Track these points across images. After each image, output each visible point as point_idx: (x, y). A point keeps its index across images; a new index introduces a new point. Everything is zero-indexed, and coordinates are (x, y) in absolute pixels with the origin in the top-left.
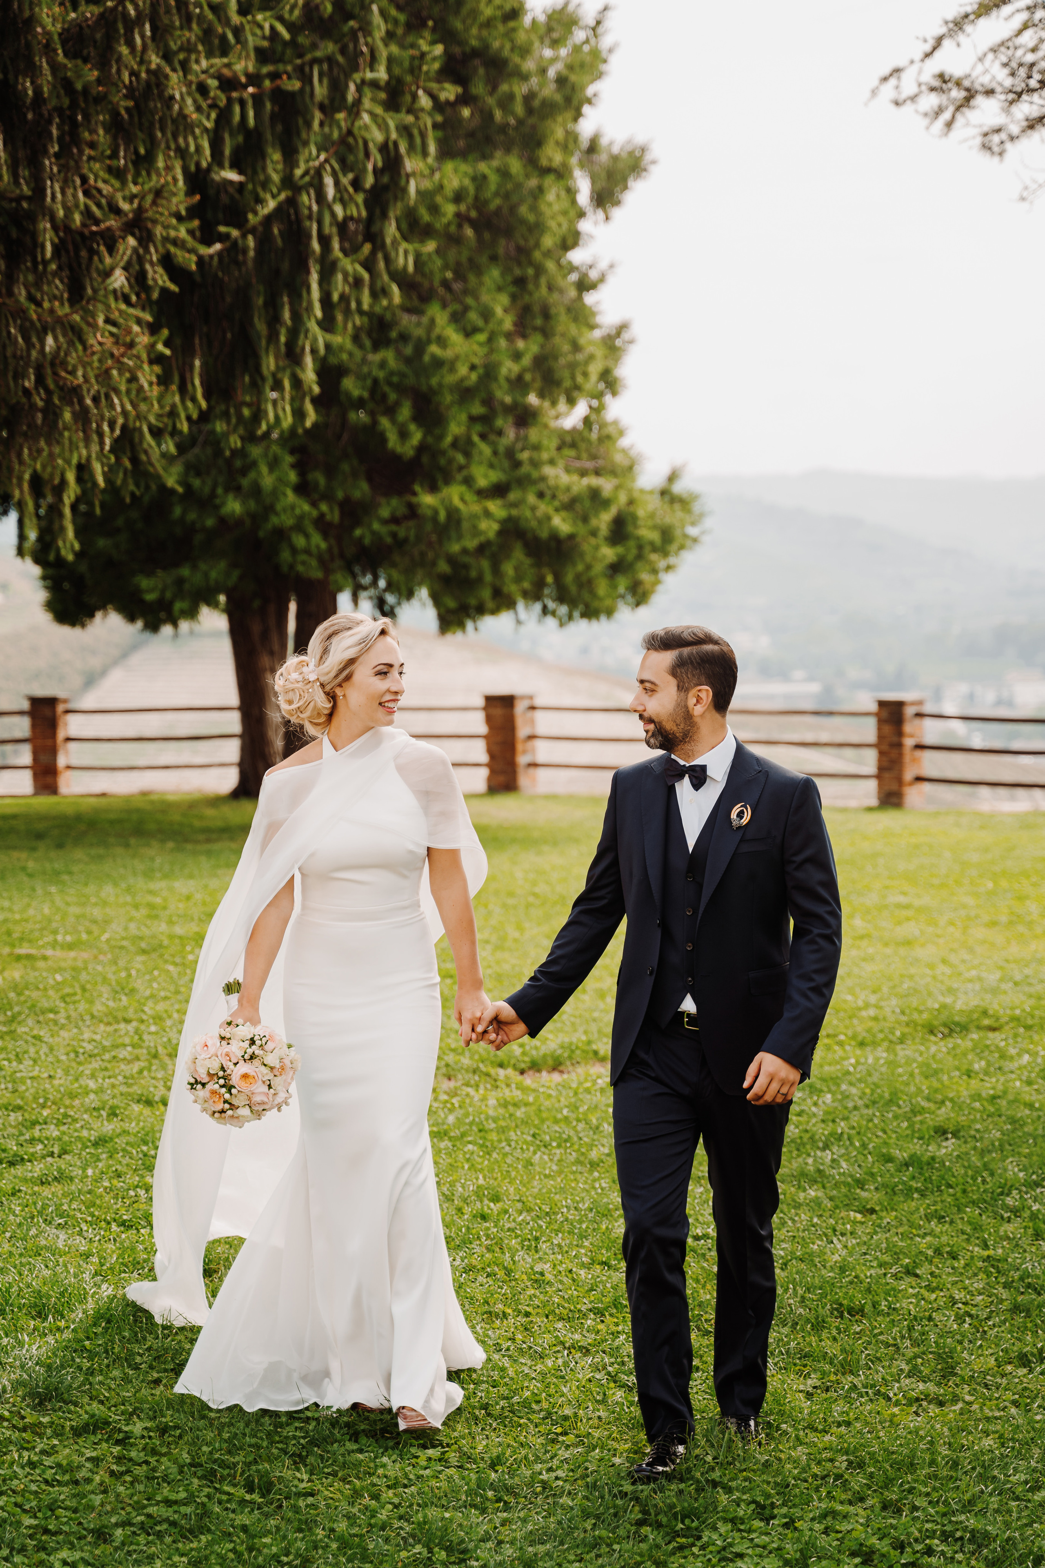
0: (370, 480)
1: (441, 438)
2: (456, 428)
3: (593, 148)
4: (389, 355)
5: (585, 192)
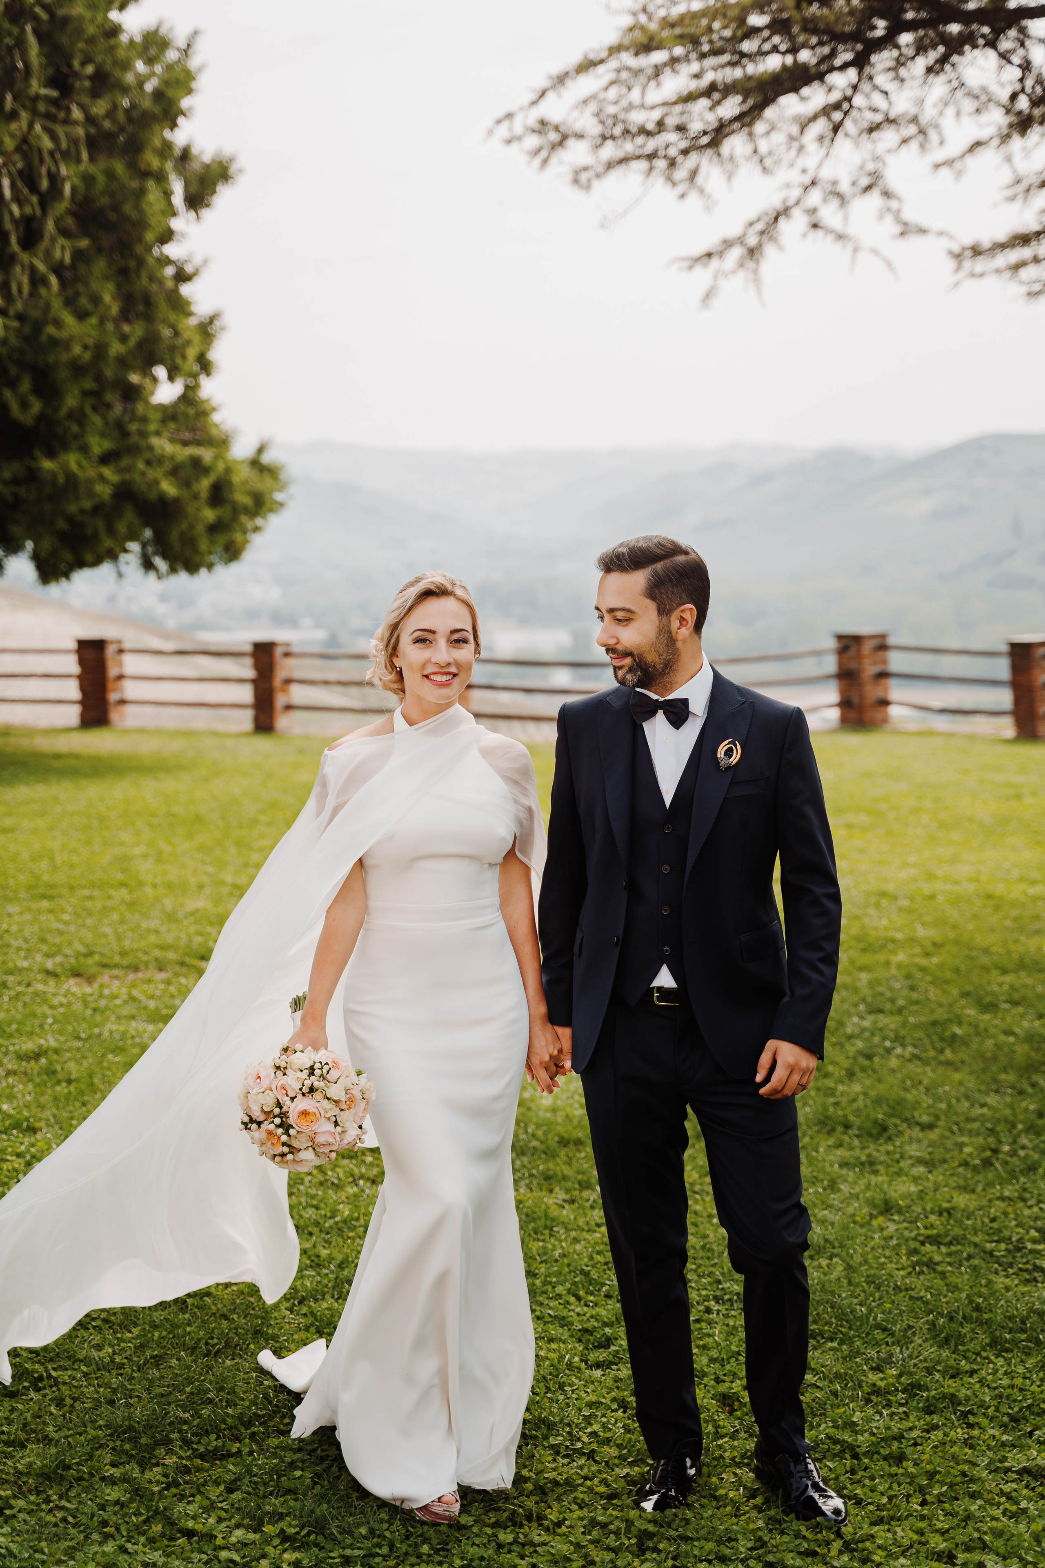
1: (58, 409)
5: (179, 194)
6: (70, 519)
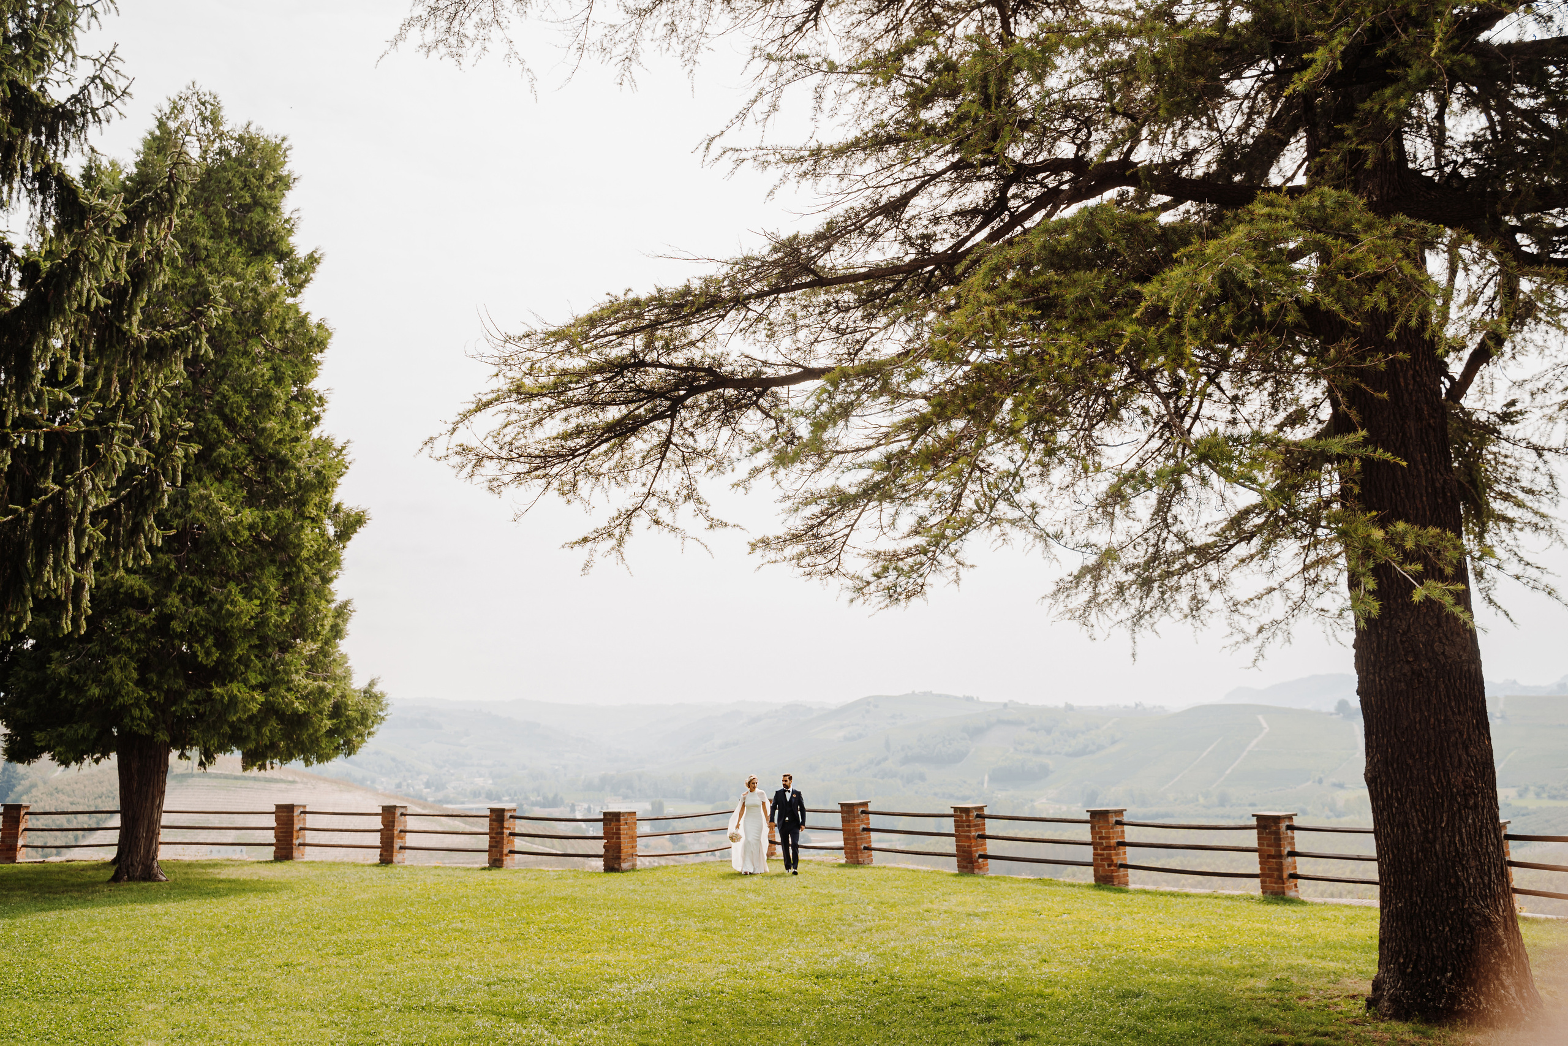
0: (185, 679)
1: (231, 656)
2: (239, 651)
3: (337, 509)
4: (201, 610)
5: (331, 531)
6: (232, 725)
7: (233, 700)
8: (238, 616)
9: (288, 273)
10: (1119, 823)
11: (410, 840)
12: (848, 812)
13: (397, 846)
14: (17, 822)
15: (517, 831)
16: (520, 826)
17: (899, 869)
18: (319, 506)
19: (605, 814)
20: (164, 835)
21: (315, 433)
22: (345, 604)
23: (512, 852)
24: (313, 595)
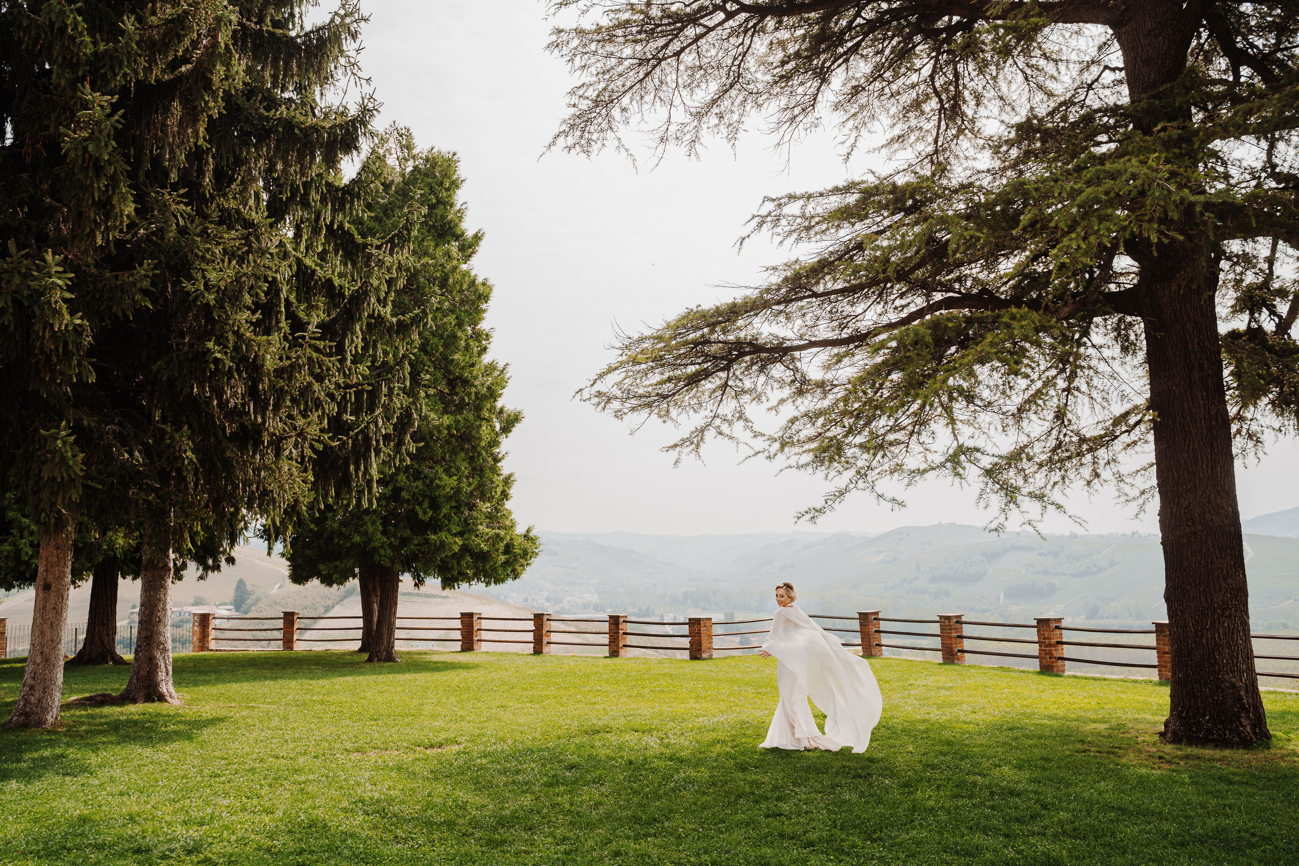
0: (411, 530)
1: (439, 514)
2: (444, 511)
3: (501, 411)
4: (419, 483)
5: (498, 427)
7: (443, 543)
8: (444, 487)
9: (462, 249)
10: (1057, 628)
11: (554, 637)
12: (864, 619)
13: (545, 642)
14: (292, 624)
15: (628, 631)
16: (630, 628)
17: (900, 660)
18: (490, 411)
19: (690, 619)
20: (398, 634)
21: (487, 359)
22: (510, 476)
23: (625, 646)
24: (488, 471)
